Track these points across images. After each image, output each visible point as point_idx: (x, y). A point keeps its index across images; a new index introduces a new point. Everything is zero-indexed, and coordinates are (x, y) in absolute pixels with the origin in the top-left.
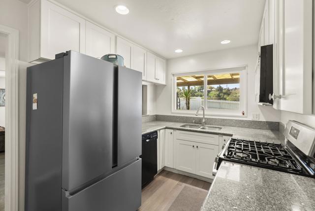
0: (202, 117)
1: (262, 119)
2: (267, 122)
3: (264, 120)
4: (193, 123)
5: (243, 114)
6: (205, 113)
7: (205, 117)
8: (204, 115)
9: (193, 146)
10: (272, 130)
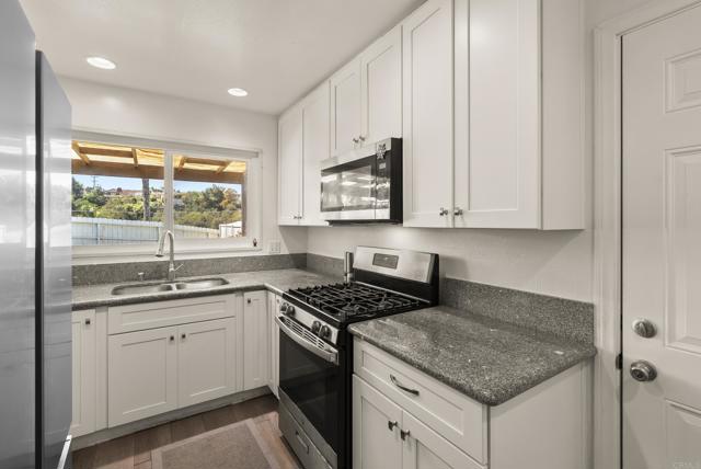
0: (166, 258)
1: (285, 251)
2: (292, 255)
3: (287, 252)
4: (138, 279)
5: (255, 245)
6: (176, 249)
7: (176, 258)
8: (172, 253)
9: (172, 338)
10: (298, 267)
